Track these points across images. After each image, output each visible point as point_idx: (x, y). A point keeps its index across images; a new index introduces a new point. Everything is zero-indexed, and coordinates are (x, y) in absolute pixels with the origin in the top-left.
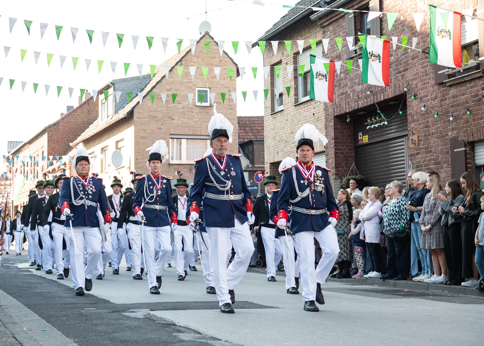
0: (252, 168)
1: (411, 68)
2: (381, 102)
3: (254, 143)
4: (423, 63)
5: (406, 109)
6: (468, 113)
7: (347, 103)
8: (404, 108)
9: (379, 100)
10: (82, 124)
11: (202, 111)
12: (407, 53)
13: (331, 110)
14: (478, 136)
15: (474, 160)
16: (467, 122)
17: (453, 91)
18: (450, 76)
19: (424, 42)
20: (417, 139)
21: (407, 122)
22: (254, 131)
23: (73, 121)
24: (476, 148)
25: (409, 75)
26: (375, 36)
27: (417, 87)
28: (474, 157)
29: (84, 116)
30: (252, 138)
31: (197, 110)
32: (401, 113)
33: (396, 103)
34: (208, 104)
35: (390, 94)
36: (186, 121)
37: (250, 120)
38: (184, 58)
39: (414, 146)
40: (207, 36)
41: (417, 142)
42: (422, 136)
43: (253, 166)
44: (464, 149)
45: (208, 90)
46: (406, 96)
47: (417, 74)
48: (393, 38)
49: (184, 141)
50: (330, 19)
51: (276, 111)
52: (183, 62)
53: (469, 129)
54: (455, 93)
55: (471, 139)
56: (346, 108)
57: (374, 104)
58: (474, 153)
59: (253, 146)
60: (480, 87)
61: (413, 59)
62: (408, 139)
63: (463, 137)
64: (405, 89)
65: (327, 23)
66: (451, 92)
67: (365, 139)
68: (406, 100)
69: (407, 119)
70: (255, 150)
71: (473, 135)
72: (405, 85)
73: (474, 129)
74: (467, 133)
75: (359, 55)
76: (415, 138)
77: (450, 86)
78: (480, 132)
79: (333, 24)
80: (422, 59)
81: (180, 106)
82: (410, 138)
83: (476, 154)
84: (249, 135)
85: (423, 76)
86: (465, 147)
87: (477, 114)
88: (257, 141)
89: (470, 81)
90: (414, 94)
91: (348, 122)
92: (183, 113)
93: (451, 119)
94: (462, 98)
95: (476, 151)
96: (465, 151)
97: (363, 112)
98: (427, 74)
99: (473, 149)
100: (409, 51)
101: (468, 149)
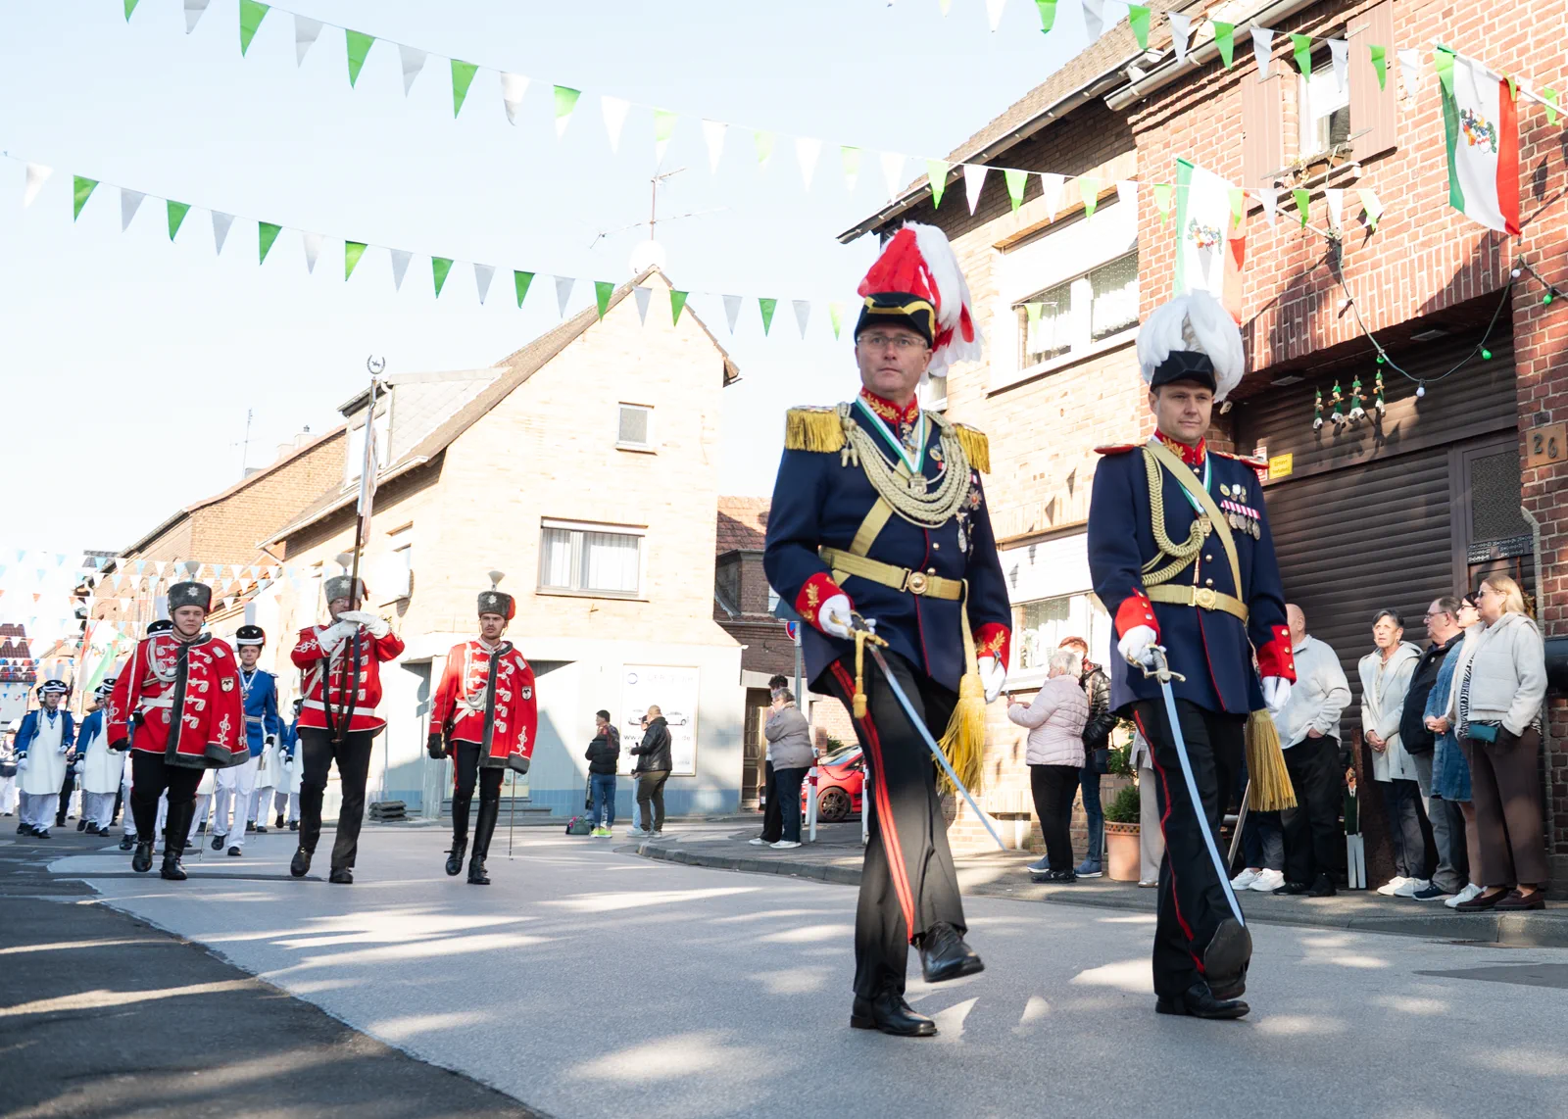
0: (734, 618)
3: (743, 557)
5: (1512, 339)
8: (1504, 336)
9: (1382, 325)
10: (288, 505)
20: (1561, 436)
22: (738, 532)
23: (264, 495)
29: (293, 485)
30: (734, 547)
31: (618, 460)
33: (1442, 334)
34: (645, 447)
36: (585, 484)
37: (730, 505)
38: (592, 329)
39: (1544, 459)
40: (654, 276)
41: (1562, 445)
43: (736, 613)
45: (649, 410)
46: (1510, 298)
49: (577, 539)
52: (589, 336)
57: (1366, 336)
59: (741, 567)
64: (1514, 274)
67: (1280, 467)
68: (1511, 312)
69: (1512, 370)
70: (744, 576)
76: (1553, 430)
81: (575, 445)
84: (727, 542)
88: (751, 553)
91: (1225, 414)
97: (1294, 375)
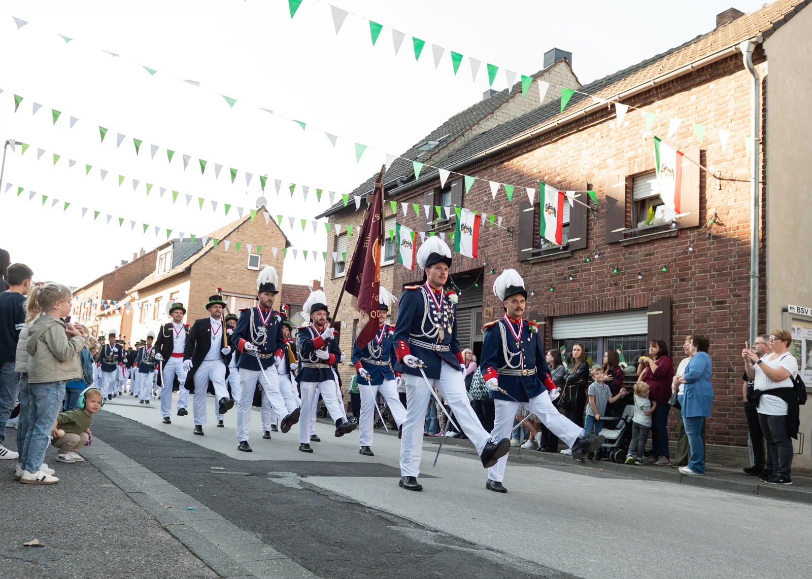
1: (491, 244)
2: (456, 274)
4: (505, 241)
5: (483, 282)
6: (552, 290)
7: (419, 274)
8: (481, 281)
9: (453, 272)
11: (253, 274)
12: (488, 231)
13: (400, 278)
14: (560, 312)
15: (551, 334)
16: (549, 298)
17: (536, 269)
18: (534, 255)
19: (508, 221)
20: (492, 311)
21: (482, 294)
24: (554, 323)
25: (489, 251)
26: (468, 210)
27: (496, 262)
28: (552, 331)
31: (248, 273)
32: (476, 285)
33: (469, 276)
34: (257, 269)
35: (466, 267)
36: (237, 281)
38: (241, 227)
39: (488, 317)
40: (263, 209)
41: (492, 313)
42: (498, 308)
44: (544, 323)
45: (260, 256)
46: (483, 270)
47: (498, 250)
48: (483, 214)
49: (233, 299)
50: (408, 195)
51: (336, 276)
52: (240, 230)
53: (550, 305)
54: (538, 271)
55: (552, 314)
56: (417, 277)
58: (552, 328)
60: (566, 267)
61: (495, 236)
62: (483, 310)
63: (543, 312)
64: (485, 264)
65: (406, 198)
66: (534, 269)
68: (483, 274)
69: (482, 291)
71: (554, 311)
72: (483, 260)
73: (556, 305)
74: (548, 308)
75: (437, 229)
76: (490, 309)
77: (534, 264)
78: (563, 308)
79: (412, 199)
80: (504, 237)
81: (234, 267)
82: (485, 310)
83: (554, 329)
85: (504, 253)
86: (545, 321)
87: (561, 292)
89: (556, 260)
90: (492, 269)
92: (236, 274)
93: (532, 294)
94: (545, 276)
95: (554, 326)
96: (545, 324)
98: (508, 252)
99: (551, 324)
100: (491, 229)
101: (547, 323)
